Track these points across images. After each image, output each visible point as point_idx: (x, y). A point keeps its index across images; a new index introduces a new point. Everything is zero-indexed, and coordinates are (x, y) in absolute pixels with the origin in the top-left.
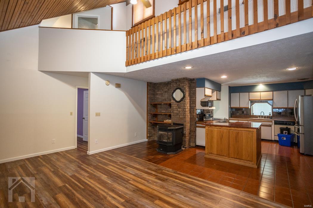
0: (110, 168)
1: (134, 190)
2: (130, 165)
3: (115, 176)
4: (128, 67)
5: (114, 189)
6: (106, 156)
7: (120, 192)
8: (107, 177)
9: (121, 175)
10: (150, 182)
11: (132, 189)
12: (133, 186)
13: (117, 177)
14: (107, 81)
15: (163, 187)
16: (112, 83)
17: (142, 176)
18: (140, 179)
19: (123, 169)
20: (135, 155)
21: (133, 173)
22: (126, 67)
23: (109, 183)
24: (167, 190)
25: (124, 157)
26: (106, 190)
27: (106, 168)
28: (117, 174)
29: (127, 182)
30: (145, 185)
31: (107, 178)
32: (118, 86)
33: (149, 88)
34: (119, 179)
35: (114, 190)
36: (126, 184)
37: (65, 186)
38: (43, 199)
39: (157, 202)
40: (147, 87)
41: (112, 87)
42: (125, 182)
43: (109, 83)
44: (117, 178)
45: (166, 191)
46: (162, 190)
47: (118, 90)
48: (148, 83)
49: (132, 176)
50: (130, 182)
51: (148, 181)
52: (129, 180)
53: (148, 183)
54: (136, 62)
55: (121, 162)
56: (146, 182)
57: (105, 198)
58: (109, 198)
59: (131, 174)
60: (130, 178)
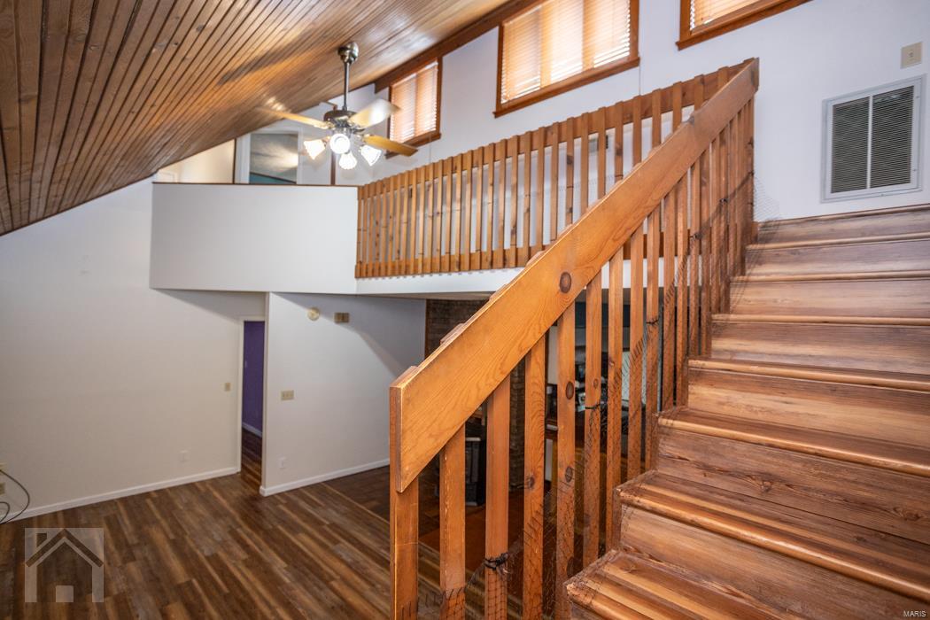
0: (302, 541)
1: (333, 608)
2: (351, 536)
3: (305, 564)
4: (361, 280)
5: (291, 600)
6: (302, 504)
7: (300, 610)
8: (286, 565)
9: (320, 562)
10: (377, 589)
11: (328, 602)
12: (335, 597)
13: (310, 568)
14: (314, 309)
16: (327, 315)
17: (365, 568)
18: (356, 578)
19: (331, 544)
20: (374, 503)
21: (349, 560)
22: (355, 280)
23: (284, 583)
25: (344, 508)
26: (273, 602)
27: (293, 539)
28: (312, 560)
29: (326, 582)
30: (362, 595)
31: (285, 568)
32: (342, 318)
33: (431, 315)
34: (312, 575)
35: (290, 603)
36: (321, 589)
37: (189, 584)
38: (140, 615)
40: (428, 313)
41: (327, 324)
42: (322, 584)
43: (316, 315)
44: (307, 571)
47: (342, 330)
48: (428, 300)
49: (342, 568)
50: (334, 583)
51: (373, 585)
52: (333, 579)
53: (372, 591)
54: (376, 272)
55: (334, 526)
56: (366, 587)
59: (343, 561)
60: (337, 574)
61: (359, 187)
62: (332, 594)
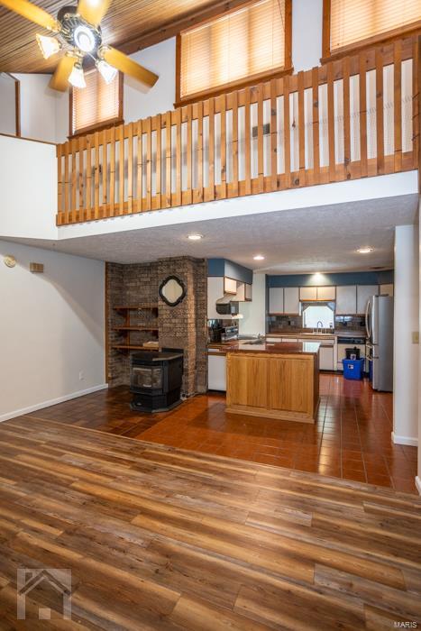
0: (24, 460)
1: (84, 504)
2: (72, 447)
3: (37, 477)
4: (62, 228)
5: (35, 509)
6: (10, 433)
7: (51, 514)
8: (15, 483)
9: (51, 472)
10: (120, 480)
11: (80, 502)
12: (81, 494)
13: (42, 479)
14: (10, 256)
15: (147, 485)
16: (22, 263)
17: (100, 467)
18: (96, 476)
19: (55, 457)
20: (82, 422)
21: (81, 465)
22: (56, 228)
23: (21, 497)
24: (158, 490)
25: (55, 430)
26: (14, 517)
27: (11, 460)
28: (42, 472)
29: (67, 486)
30: (109, 488)
31: (15, 485)
32: (37, 268)
33: (110, 275)
34: (48, 484)
35: (34, 512)
36: (64, 492)
39: (138, 520)
40: (106, 273)
41: (22, 273)
42: (63, 488)
43: (13, 262)
44: (42, 482)
45: (155, 492)
46: (147, 493)
47: (36, 278)
48: (107, 263)
49: (76, 471)
50: (74, 485)
51: (115, 478)
52: (73, 482)
53: (117, 482)
54: (81, 218)
55: (50, 443)
56: (110, 480)
57: (14, 535)
58: (23, 534)
59: (75, 467)
60: (74, 477)
61: (58, 146)
62: (76, 493)
